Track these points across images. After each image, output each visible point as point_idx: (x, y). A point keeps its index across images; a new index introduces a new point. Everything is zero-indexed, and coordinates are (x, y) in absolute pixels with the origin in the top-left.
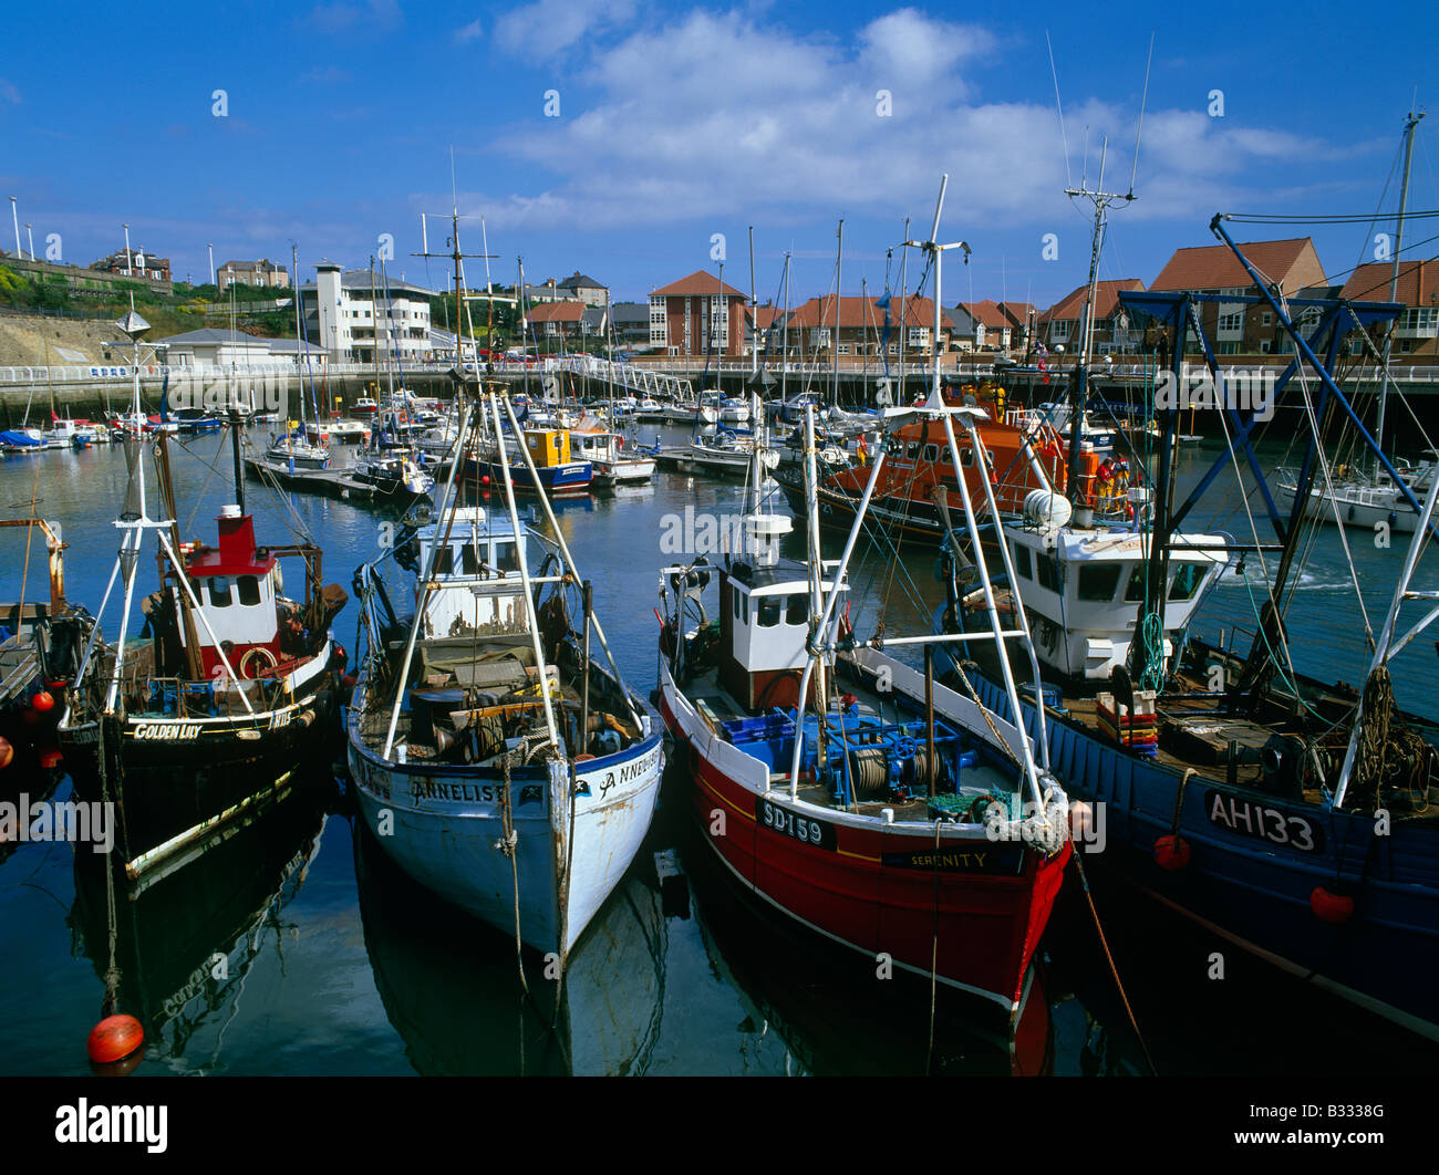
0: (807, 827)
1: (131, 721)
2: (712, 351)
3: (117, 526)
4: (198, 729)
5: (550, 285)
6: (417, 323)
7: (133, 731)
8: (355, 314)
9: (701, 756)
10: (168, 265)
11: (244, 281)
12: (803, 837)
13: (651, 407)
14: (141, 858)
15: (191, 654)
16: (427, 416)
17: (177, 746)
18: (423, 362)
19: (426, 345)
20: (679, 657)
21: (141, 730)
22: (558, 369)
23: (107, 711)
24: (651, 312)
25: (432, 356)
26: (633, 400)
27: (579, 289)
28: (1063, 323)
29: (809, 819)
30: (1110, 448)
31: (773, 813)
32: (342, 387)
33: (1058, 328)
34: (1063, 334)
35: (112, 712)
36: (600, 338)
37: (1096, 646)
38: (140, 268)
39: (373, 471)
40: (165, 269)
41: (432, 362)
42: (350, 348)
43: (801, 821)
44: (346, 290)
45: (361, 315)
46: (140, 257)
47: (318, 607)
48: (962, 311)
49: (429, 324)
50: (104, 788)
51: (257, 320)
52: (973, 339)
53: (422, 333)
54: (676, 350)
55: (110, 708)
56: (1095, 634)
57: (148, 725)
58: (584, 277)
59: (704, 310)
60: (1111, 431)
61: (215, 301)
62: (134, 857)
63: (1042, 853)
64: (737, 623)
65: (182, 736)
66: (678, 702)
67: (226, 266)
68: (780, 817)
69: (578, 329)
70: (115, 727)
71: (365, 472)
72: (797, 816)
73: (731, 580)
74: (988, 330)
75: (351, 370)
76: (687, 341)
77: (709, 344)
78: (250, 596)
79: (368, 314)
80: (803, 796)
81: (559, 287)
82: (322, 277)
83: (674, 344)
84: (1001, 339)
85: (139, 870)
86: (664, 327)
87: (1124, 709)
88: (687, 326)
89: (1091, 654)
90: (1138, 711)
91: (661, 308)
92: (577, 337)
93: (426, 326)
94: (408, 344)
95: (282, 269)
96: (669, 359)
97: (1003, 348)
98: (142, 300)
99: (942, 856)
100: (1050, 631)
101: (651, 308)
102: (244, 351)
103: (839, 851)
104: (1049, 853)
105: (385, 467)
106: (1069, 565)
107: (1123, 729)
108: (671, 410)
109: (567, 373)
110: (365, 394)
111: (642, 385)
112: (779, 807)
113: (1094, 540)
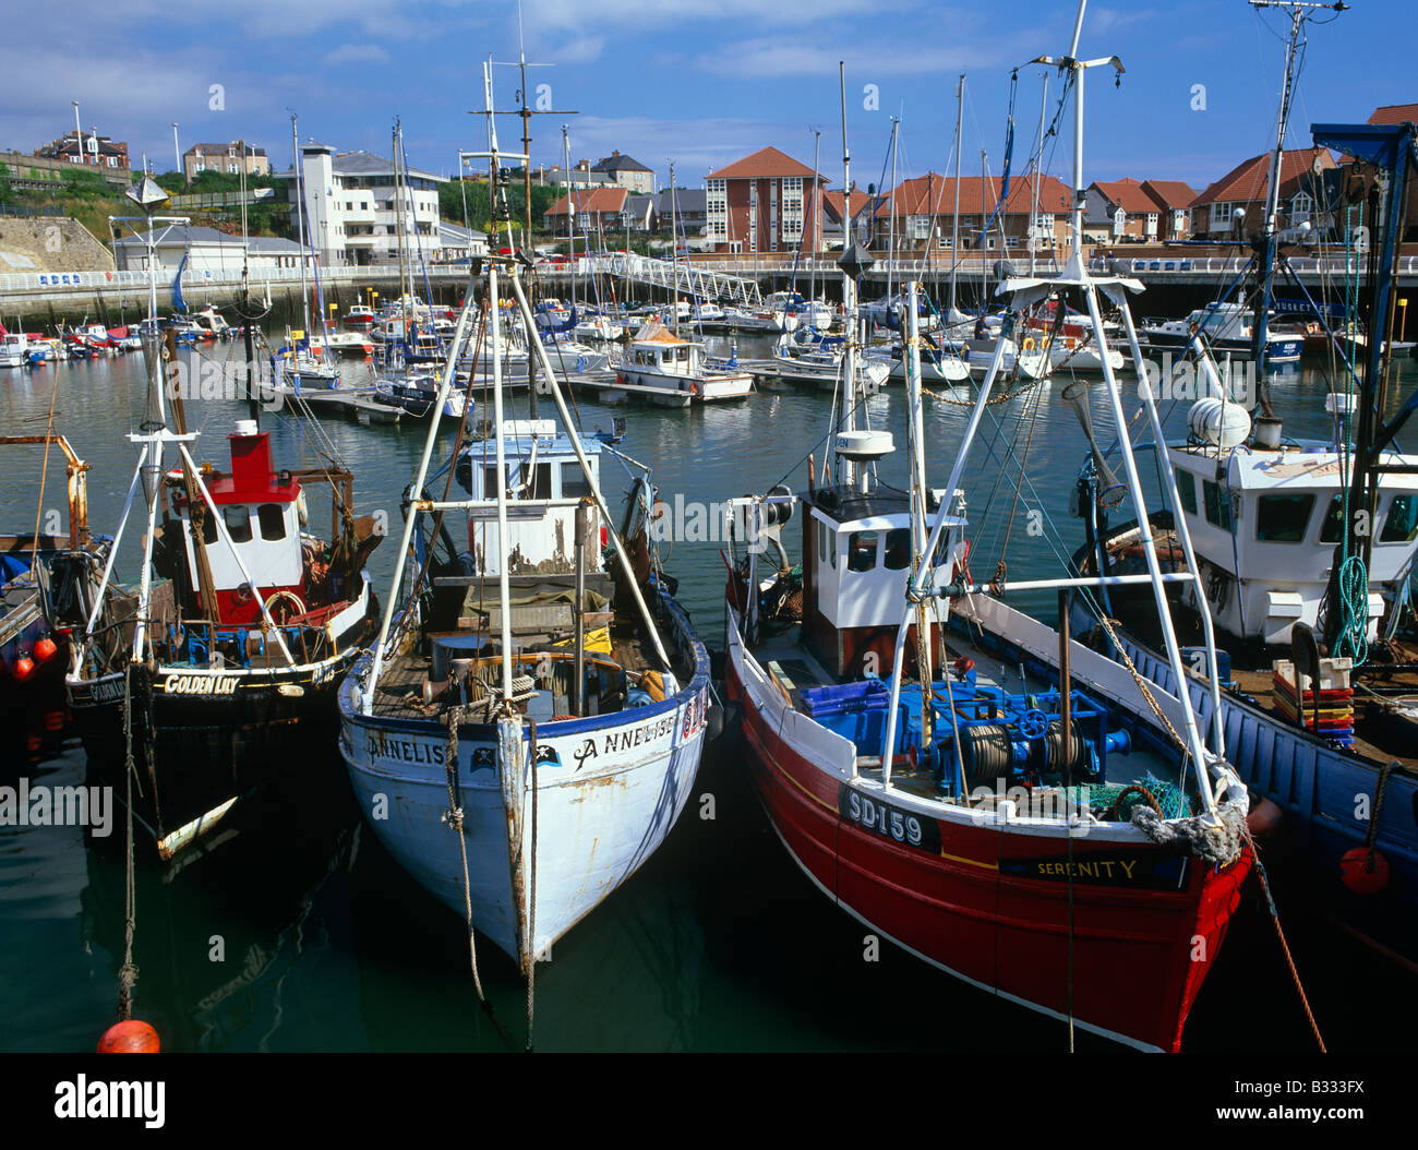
0: (903, 823)
1: (162, 671)
2: (783, 247)
3: (132, 440)
4: (235, 682)
5: (583, 168)
6: (423, 217)
7: (164, 683)
8: (349, 206)
9: (772, 733)
10: (126, 150)
11: (216, 168)
12: (899, 835)
13: (712, 313)
14: (174, 835)
15: (206, 599)
16: (443, 326)
17: (212, 701)
18: (432, 263)
19: (432, 243)
20: (750, 610)
21: (173, 682)
22: (595, 271)
23: (134, 659)
24: (708, 200)
25: (441, 257)
26: (685, 305)
27: (618, 172)
28: (1226, 206)
29: (907, 813)
30: (1297, 357)
31: (861, 805)
32: (334, 294)
33: (1219, 213)
34: (1225, 219)
35: (141, 660)
36: (644, 232)
37: (1281, 602)
38: (93, 154)
39: (399, 390)
40: (122, 154)
41: (441, 263)
42: (343, 248)
43: (896, 816)
44: (337, 177)
45: (357, 206)
46: (93, 141)
47: (349, 544)
48: (1095, 192)
49: (438, 216)
50: (129, 751)
51: (232, 215)
52: (1110, 227)
53: (429, 228)
54: (739, 246)
55: (138, 656)
56: (1278, 587)
57: (180, 676)
58: (623, 157)
59: (773, 196)
60: (1299, 337)
61: (182, 193)
62: (167, 833)
63: (1210, 861)
64: (823, 566)
65: (218, 691)
66: (747, 664)
67: (194, 151)
68: (869, 809)
69: (619, 222)
70: (144, 678)
71: (389, 391)
72: (892, 808)
73: (815, 512)
74: (1128, 217)
75: (343, 274)
76: (753, 233)
77: (780, 237)
78: (274, 529)
79: (364, 206)
80: (898, 785)
81: (594, 170)
82: (308, 162)
83: (738, 239)
84: (1144, 228)
85: (172, 849)
86: (724, 218)
87: (1307, 681)
88: (753, 215)
89: (1273, 612)
90: (1325, 685)
91: (720, 194)
92: (617, 232)
93: (434, 218)
94: (413, 242)
95: (260, 153)
96: (731, 258)
97: (1147, 237)
98: (95, 192)
99: (1077, 863)
100: (1221, 582)
101: (708, 194)
102: (217, 252)
103: (943, 855)
104: (1221, 861)
105: (412, 385)
106: (1244, 495)
107: (1305, 708)
108: (735, 317)
109: (606, 276)
110: (360, 301)
111: (698, 288)
112: (869, 797)
113: (1279, 462)
